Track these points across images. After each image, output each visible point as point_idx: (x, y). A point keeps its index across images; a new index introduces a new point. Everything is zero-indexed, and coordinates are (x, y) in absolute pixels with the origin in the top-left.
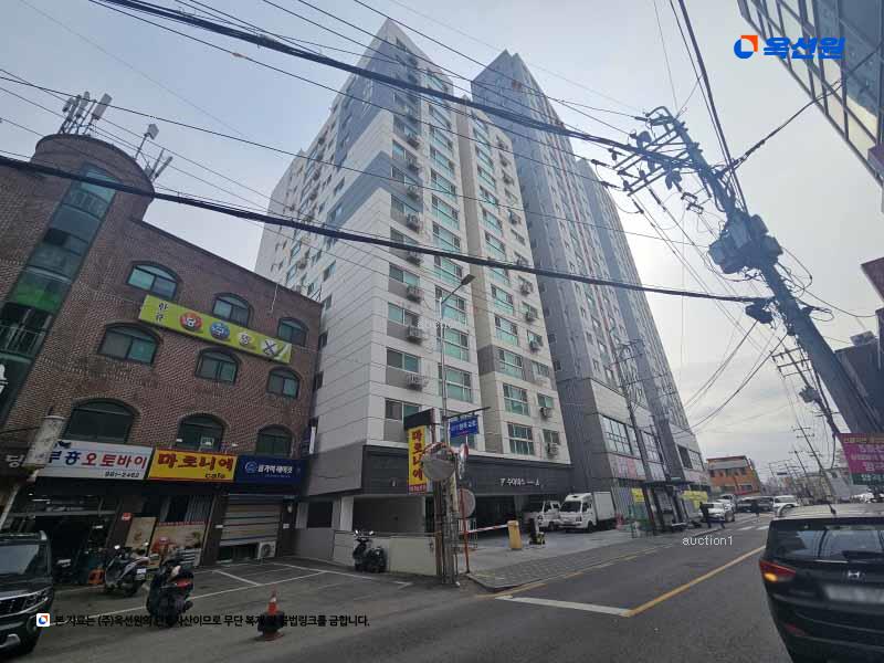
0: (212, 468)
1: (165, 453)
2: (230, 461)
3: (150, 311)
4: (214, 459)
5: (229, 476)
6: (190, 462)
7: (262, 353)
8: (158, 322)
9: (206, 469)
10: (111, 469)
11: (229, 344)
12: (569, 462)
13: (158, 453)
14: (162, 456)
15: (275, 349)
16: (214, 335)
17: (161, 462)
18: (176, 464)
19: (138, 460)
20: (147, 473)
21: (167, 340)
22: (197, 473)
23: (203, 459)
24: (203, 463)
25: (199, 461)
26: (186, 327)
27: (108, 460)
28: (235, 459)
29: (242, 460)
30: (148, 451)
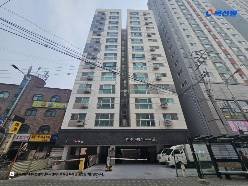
0: (44, 138)
1: (33, 135)
2: (49, 136)
3: (35, 104)
4: (45, 136)
5: (49, 140)
6: (39, 137)
7: (61, 108)
8: (36, 106)
9: (43, 139)
10: (21, 139)
11: (53, 107)
12: (187, 128)
13: (32, 135)
14: (32, 136)
15: (65, 106)
16: (49, 106)
17: (32, 137)
18: (35, 138)
19: (27, 137)
20: (29, 140)
21: (39, 110)
22: (40, 140)
23: (42, 136)
24: (42, 137)
25: (41, 137)
26: (42, 106)
27: (21, 137)
28: (51, 136)
29: (53, 136)
30: (30, 135)
